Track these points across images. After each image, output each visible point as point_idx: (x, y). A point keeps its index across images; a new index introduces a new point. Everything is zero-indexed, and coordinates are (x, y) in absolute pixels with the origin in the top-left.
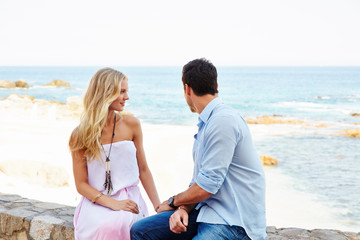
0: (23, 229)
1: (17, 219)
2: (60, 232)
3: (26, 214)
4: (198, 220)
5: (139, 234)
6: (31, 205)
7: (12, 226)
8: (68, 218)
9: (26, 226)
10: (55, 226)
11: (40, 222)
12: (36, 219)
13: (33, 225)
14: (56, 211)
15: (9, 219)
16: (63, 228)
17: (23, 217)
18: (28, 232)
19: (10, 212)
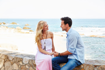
0: (21, 61)
1: (19, 58)
3: (22, 57)
6: (22, 55)
7: (18, 60)
8: (34, 58)
9: (22, 60)
10: (30, 60)
11: (26, 59)
12: (24, 58)
13: (23, 59)
14: (29, 56)
15: (17, 58)
16: (32, 60)
17: (21, 57)
18: (22, 62)
19: (17, 56)
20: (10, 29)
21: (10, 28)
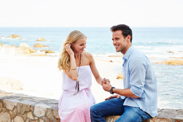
0: (30, 111)
1: (27, 106)
2: (50, 112)
4: (124, 104)
5: (94, 112)
6: (31, 99)
7: (24, 109)
8: (55, 106)
9: (32, 109)
10: (48, 109)
11: (39, 107)
12: (37, 105)
13: (35, 108)
14: (46, 102)
15: (22, 106)
16: (52, 110)
17: (30, 104)
18: (33, 113)
19: (22, 102)
20: (8, 47)
21: (6, 45)
